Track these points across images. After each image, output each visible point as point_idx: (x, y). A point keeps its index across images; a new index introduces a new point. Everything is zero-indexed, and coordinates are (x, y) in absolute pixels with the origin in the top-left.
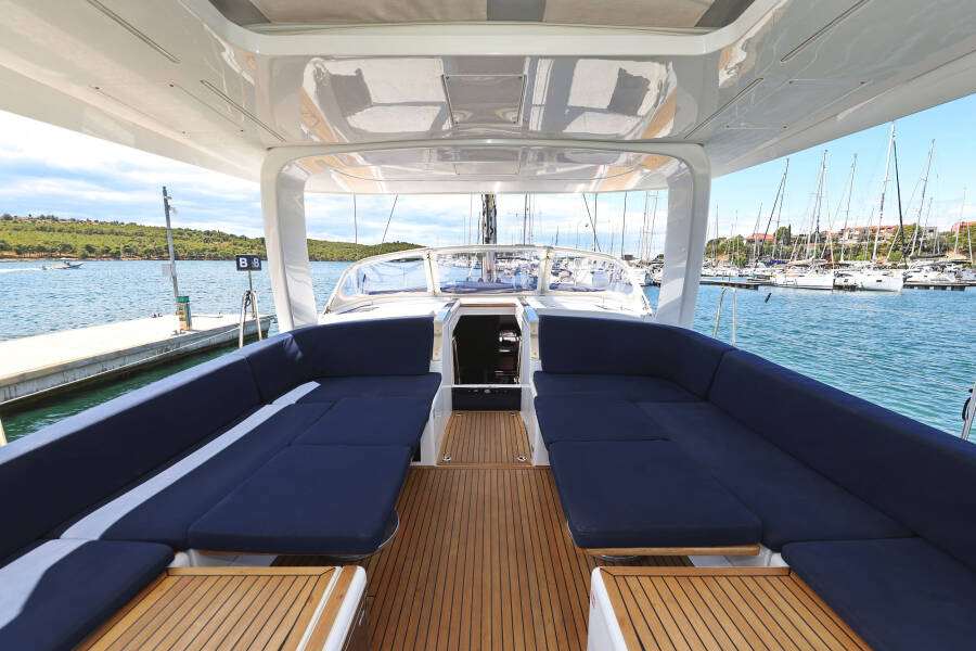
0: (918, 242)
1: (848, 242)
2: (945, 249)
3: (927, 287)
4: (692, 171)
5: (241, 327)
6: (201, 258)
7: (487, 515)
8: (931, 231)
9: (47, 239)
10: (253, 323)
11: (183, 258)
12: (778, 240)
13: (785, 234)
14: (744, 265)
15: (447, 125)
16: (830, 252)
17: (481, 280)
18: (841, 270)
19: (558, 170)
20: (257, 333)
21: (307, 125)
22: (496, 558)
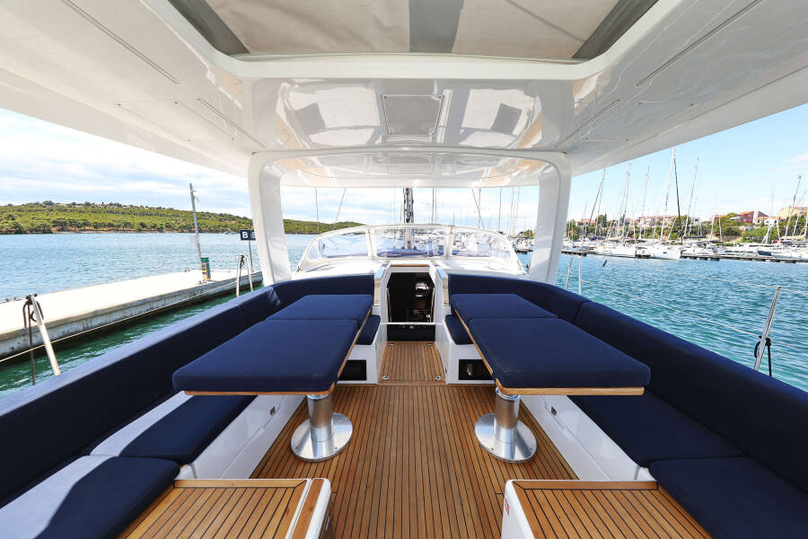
0: (688, 228)
1: (644, 226)
2: (705, 233)
3: (695, 258)
4: (559, 173)
5: (237, 281)
6: (217, 232)
7: (416, 423)
8: (696, 220)
9: (114, 218)
10: (247, 277)
11: (205, 232)
12: (599, 223)
13: (602, 220)
14: (576, 239)
15: (379, 141)
16: (633, 234)
17: (403, 248)
18: (641, 245)
19: (458, 173)
20: (249, 285)
21: (281, 140)
22: (425, 460)
